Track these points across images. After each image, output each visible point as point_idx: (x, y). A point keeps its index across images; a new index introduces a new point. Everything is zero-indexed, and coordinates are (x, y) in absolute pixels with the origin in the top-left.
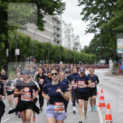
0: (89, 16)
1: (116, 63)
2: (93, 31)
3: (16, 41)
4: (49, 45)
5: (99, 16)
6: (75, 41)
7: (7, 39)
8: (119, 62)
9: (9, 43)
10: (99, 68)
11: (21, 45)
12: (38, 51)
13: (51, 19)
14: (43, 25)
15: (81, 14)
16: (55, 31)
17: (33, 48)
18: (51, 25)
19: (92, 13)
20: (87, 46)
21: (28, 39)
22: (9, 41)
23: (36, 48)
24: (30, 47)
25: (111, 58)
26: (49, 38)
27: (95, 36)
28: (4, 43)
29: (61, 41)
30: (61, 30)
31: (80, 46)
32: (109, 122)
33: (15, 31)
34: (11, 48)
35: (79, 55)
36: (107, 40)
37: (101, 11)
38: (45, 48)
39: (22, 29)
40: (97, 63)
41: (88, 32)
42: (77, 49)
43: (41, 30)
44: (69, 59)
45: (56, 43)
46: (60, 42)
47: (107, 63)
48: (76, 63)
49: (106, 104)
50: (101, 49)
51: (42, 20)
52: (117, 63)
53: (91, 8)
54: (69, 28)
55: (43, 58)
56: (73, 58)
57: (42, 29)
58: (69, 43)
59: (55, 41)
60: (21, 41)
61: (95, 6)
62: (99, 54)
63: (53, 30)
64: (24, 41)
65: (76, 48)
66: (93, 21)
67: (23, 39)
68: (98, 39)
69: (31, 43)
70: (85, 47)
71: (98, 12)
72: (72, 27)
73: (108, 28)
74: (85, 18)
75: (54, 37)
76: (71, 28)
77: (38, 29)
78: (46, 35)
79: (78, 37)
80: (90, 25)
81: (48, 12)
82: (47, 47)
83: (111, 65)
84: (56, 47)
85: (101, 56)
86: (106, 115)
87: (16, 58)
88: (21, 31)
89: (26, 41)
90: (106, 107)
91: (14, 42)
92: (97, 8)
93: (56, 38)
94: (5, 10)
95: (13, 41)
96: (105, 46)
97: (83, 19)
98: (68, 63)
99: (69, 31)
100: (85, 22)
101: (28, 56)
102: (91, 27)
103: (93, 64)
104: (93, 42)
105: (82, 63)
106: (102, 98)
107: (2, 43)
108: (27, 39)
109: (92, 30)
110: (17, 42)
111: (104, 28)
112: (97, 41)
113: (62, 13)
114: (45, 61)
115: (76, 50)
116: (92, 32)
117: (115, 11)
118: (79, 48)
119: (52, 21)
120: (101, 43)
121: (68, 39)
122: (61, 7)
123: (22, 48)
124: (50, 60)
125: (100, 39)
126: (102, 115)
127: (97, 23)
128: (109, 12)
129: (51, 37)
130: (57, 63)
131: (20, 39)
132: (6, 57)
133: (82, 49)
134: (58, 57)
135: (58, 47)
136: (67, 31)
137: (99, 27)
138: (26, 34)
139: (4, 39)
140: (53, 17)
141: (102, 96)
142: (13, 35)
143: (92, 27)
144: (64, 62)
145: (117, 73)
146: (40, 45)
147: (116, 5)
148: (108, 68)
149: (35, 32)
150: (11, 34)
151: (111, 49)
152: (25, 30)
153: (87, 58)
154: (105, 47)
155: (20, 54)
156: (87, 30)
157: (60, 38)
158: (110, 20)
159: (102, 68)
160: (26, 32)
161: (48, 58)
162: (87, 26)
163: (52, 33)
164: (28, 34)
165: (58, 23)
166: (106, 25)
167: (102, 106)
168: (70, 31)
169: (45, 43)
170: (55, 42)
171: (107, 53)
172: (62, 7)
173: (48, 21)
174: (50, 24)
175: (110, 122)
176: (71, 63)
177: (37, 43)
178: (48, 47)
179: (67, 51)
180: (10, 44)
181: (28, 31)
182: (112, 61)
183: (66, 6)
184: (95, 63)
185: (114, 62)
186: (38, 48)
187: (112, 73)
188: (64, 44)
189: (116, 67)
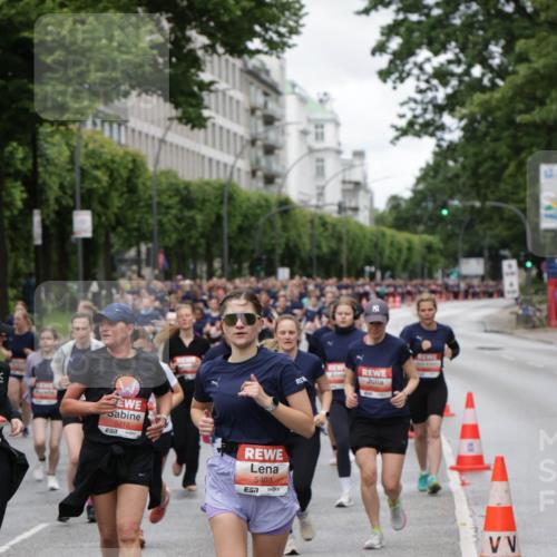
0: (412, 60)
1: (534, 272)
2: (430, 128)
3: (76, 176)
4: (226, 195)
5: (458, 62)
6: (347, 173)
7: (35, 164)
8: (549, 267)
9: (44, 183)
10: (456, 296)
11: (101, 192)
12: (180, 220)
13: (238, 74)
14: (202, 99)
15: (373, 53)
16: (256, 129)
17: (155, 206)
18: (238, 102)
19: (424, 47)
20: (401, 199)
21: (130, 166)
22: (44, 177)
23: (169, 207)
24: (139, 201)
25: (510, 249)
26: (228, 159)
27: (437, 149)
28: (24, 184)
29: (284, 176)
30: (283, 122)
31: (369, 196)
32: (502, 540)
33: (73, 127)
34: (54, 206)
35: (365, 236)
36: (492, 168)
37: (467, 38)
38: (208, 204)
40: (448, 275)
41: (404, 132)
42: (356, 209)
43: (189, 126)
44: (318, 258)
45: (261, 184)
46: (278, 181)
47: (495, 273)
48: (349, 276)
49: (489, 460)
50: (464, 210)
51: (195, 78)
52: (540, 275)
53: (419, 22)
54: (319, 115)
55: (201, 250)
56: (335, 253)
57: (194, 120)
58: (321, 183)
59: (254, 173)
60: (98, 173)
61: (439, 16)
62: (457, 231)
63: (248, 126)
64: (111, 176)
65: (353, 204)
66: (427, 81)
67: (110, 164)
68: (451, 163)
69: (144, 184)
70: (395, 201)
71: (453, 44)
72: (332, 112)
73: (498, 114)
74: (393, 70)
75: (250, 157)
76: (329, 116)
77: (175, 122)
78: (214, 146)
79: (359, 154)
80: (415, 101)
81: (224, 45)
82: (218, 200)
83: (511, 285)
84: (258, 201)
85: (465, 241)
86: (490, 510)
87: (75, 253)
88: (99, 128)
89: (124, 173)
90: (489, 474)
91: (68, 179)
92: (445, 23)
93: (258, 161)
94: (26, 34)
95: (64, 174)
96: (485, 195)
97: (384, 75)
98: (315, 276)
99: (320, 130)
100: (395, 88)
101: (133, 241)
102: (419, 111)
103: (431, 276)
104: (430, 180)
105: (379, 275)
106: (471, 432)
107: (14, 184)
108: (126, 168)
109: (427, 125)
110: (82, 182)
111: (479, 117)
112: (450, 175)
113: (287, 49)
114: (210, 265)
115: (350, 213)
116: (426, 133)
117: (532, 36)
118: (366, 207)
119: (241, 83)
120: (464, 184)
121: (314, 164)
122: (282, 22)
123: (105, 206)
124: (232, 260)
125: (459, 165)
126: (470, 509)
127: (449, 90)
128: (502, 42)
129: (238, 156)
130: (262, 274)
131: (96, 167)
132: (33, 249)
133: (377, 210)
134: (269, 247)
135: (266, 200)
136: (312, 128)
137: (458, 108)
138: (123, 141)
139: (20, 167)
140: (245, 64)
141: (470, 421)
142: (65, 148)
143: (425, 110)
144: (297, 270)
145: (540, 320)
146: (185, 193)
147: (536, 12)
148: (495, 295)
149: (165, 135)
150: (54, 145)
151: (511, 208)
152: (119, 125)
153: (400, 251)
154: (484, 199)
155: (94, 231)
156: (403, 123)
157: (278, 162)
158: (509, 79)
159: (470, 297)
160: (123, 133)
161: (222, 250)
162: (402, 104)
163: (242, 138)
164: (130, 142)
165: (269, 91)
166: (487, 102)
167: (471, 470)
168: (322, 127)
169: (208, 183)
170: (254, 182)
171: (491, 229)
172: (285, 22)
173: (221, 86)
174: (231, 98)
175: (509, 538)
176: (328, 276)
177: (171, 184)
178: (222, 202)
179: (312, 222)
180: (50, 188)
181: (133, 130)
182: (514, 263)
183: (306, 14)
184: (439, 275)
185: (526, 269)
186: (179, 206)
187: (514, 317)
188: (297, 187)
189: (536, 293)
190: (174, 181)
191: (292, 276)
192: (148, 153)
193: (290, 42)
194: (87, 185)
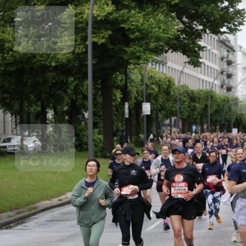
3: (144, 87)
4: (210, 96)
7: (126, 82)
9: (130, 91)
11: (155, 94)
12: (189, 107)
13: (216, 42)
14: (199, 54)
16: (223, 66)
17: (178, 101)
18: (215, 55)
22: (130, 88)
23: (184, 101)
24: (171, 98)
26: (211, 80)
28: (121, 91)
34: (134, 101)
38: (201, 100)
39: (157, 62)
43: (193, 66)
45: (225, 91)
46: (233, 90)
55: (198, 120)
57: (196, 63)
59: (222, 86)
60: (153, 86)
63: (220, 65)
64: (159, 88)
67: (159, 82)
69: (173, 91)
75: (221, 79)
77: (187, 64)
78: (205, 74)
81: (210, 30)
82: (206, 98)
84: (224, 98)
87: (143, 121)
89: (165, 87)
91: (140, 89)
93: (224, 81)
94: (123, 25)
95: (139, 86)
101: (168, 116)
107: (117, 91)
108: (166, 84)
110: (146, 91)
113: (238, 32)
114: (202, 127)
119: (217, 47)
122: (235, 20)
123: (156, 101)
124: (212, 125)
129: (215, 79)
130: (225, 131)
131: (152, 84)
132: (124, 119)
134: (229, 119)
135: (228, 98)
138: (165, 72)
139: (119, 84)
140: (219, 38)
142: (139, 75)
144: (241, 129)
146: (191, 94)
149: (183, 69)
150: (134, 74)
152: (163, 65)
155: (151, 112)
157: (232, 82)
160: (164, 69)
161: (207, 120)
163: (217, 70)
164: (168, 73)
165: (229, 50)
169: (202, 91)
170: (222, 90)
173: (209, 48)
174: (213, 53)
177: (186, 91)
178: (207, 99)
180: (133, 93)
181: (169, 67)
190: (187, 89)
191: (238, 132)
192: (175, 77)
193: (239, 28)
194: (149, 91)
